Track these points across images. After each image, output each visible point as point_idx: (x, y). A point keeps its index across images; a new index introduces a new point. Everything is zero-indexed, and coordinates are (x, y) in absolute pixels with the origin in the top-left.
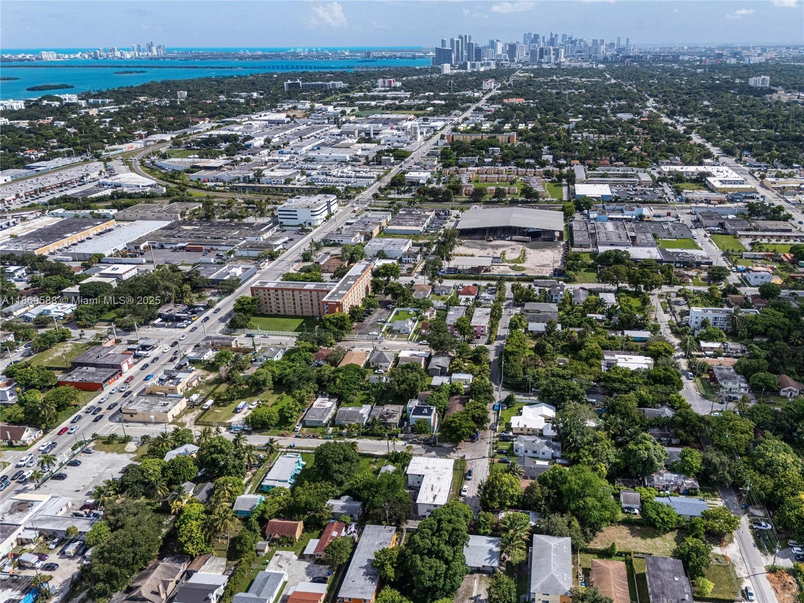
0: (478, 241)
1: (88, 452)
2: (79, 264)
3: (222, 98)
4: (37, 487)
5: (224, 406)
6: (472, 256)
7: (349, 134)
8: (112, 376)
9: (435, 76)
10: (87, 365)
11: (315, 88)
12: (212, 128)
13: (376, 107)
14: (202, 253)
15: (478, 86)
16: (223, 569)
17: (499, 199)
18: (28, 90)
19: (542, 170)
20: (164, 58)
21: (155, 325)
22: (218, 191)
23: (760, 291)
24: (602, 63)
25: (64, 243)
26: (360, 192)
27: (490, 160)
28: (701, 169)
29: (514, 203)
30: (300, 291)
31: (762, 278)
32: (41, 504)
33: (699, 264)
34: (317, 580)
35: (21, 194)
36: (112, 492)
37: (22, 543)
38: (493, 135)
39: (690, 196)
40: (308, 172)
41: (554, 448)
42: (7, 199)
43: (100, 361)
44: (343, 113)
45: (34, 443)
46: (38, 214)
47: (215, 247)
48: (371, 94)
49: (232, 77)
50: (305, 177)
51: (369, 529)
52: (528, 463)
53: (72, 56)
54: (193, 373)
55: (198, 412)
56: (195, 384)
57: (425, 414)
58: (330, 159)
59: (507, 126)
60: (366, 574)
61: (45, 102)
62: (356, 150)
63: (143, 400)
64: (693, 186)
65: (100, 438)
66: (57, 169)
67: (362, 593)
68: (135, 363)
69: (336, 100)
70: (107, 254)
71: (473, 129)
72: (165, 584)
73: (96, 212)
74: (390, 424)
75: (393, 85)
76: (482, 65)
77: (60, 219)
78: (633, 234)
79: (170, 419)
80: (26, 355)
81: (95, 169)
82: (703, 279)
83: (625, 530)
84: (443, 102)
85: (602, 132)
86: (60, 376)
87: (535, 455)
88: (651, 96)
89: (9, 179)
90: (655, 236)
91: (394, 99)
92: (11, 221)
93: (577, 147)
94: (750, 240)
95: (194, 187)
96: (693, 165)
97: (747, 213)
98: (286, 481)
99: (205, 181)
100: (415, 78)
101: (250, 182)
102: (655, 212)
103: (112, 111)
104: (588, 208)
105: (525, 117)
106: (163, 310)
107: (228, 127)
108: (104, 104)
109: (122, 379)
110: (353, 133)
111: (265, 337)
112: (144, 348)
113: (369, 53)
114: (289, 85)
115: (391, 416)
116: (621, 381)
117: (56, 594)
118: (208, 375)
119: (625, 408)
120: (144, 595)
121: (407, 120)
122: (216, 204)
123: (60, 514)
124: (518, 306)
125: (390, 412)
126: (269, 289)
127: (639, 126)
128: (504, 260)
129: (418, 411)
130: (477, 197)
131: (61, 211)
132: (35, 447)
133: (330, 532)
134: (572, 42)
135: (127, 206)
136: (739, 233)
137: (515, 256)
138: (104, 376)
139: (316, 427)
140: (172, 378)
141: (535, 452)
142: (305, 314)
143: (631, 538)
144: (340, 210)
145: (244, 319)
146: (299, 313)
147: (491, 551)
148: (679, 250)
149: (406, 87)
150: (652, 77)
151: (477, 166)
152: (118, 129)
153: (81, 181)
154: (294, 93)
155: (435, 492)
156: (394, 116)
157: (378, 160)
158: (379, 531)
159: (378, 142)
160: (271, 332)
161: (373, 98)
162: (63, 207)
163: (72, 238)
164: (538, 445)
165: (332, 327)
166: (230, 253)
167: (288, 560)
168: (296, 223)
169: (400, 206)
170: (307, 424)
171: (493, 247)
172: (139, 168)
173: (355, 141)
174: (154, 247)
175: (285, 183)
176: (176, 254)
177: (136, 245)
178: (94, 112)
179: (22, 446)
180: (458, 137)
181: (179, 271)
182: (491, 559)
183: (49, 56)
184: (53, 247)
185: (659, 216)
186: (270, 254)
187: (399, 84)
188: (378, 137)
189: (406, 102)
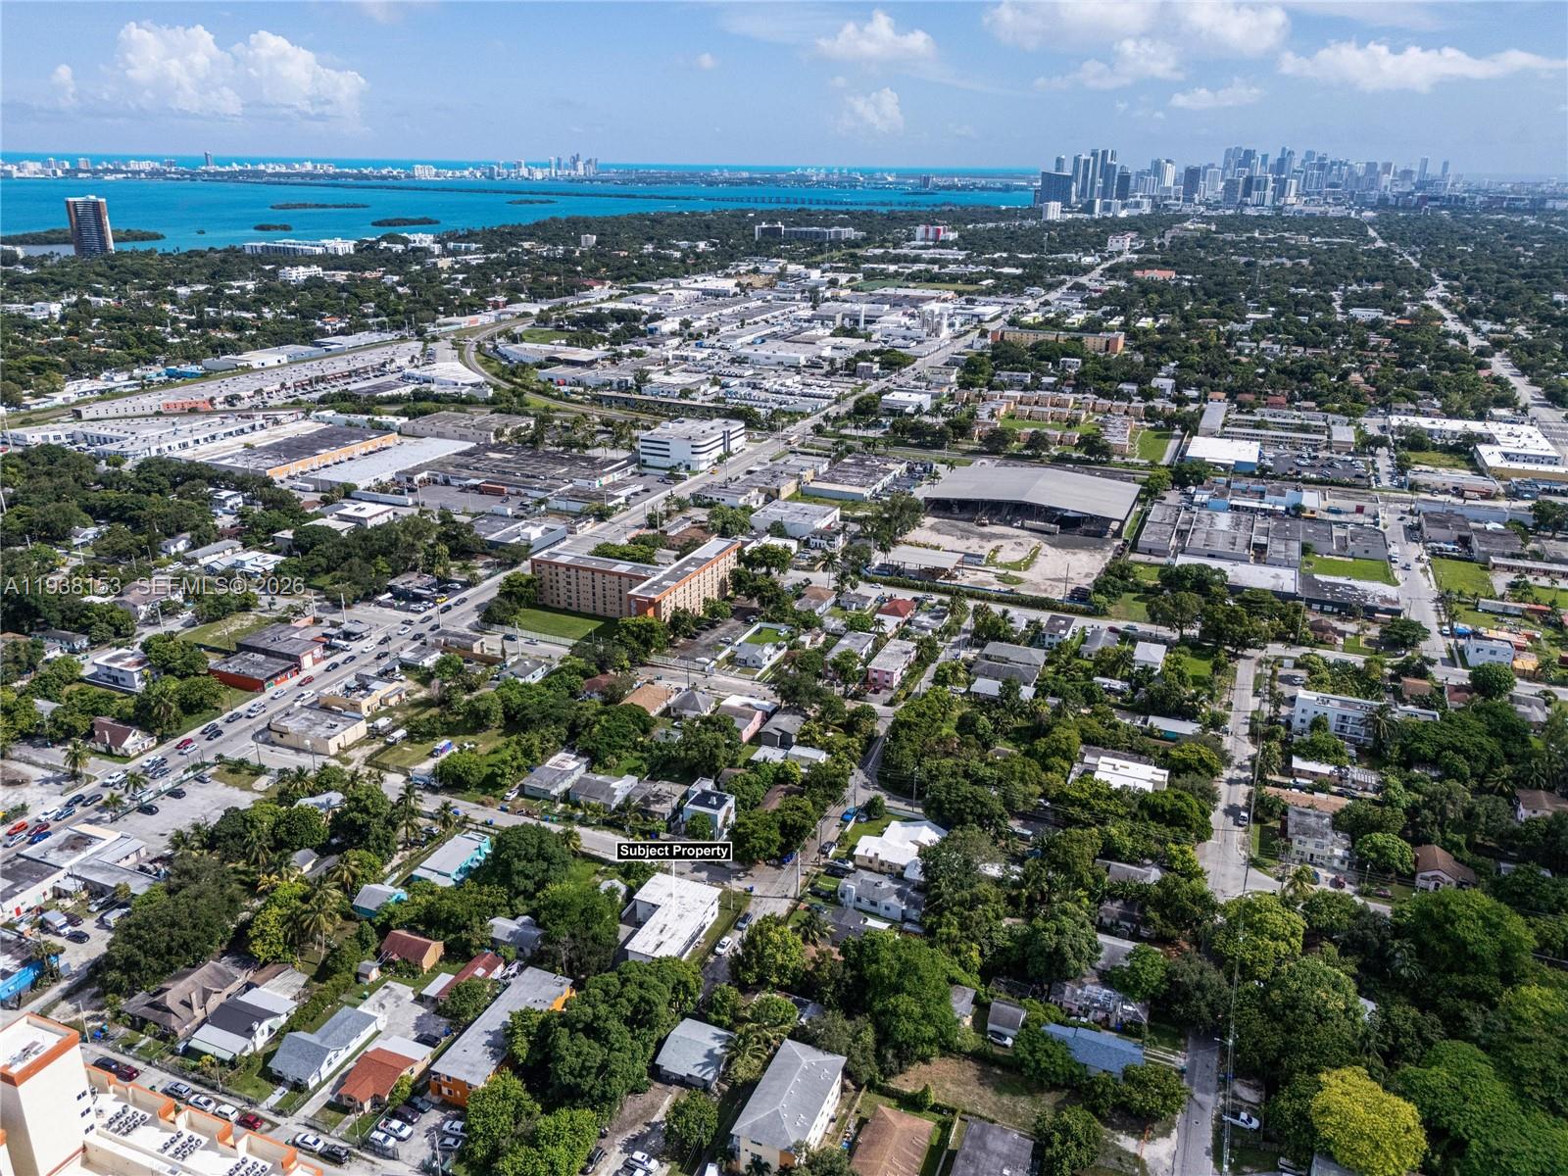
0: (961, 524)
1: (201, 780)
2: (317, 497)
3: (649, 248)
4: (114, 820)
5: (421, 743)
6: (937, 548)
7: (824, 320)
8: (282, 672)
9: (1030, 223)
10: (257, 650)
11: (803, 238)
12: (610, 298)
13: (897, 274)
14: (500, 498)
15: (1098, 244)
16: (295, 991)
17: (1035, 450)
18: (374, 224)
19: (1142, 405)
20: (591, 181)
21: (379, 604)
22: (573, 401)
23: (1471, 677)
24: (1373, 208)
25: (313, 462)
26: (796, 421)
27: (1052, 380)
28: (1476, 427)
29: (1061, 461)
30: (604, 573)
31: (1493, 653)
32: (103, 844)
33: (1370, 612)
34: (423, 1040)
35: (289, 384)
36: (197, 844)
37: (59, 894)
38: (1077, 335)
39: (1422, 479)
40: (726, 380)
41: (910, 902)
42: (267, 389)
43: (275, 647)
44: (833, 283)
45: (141, 754)
46: (300, 415)
47: (523, 491)
48: (898, 251)
49: (680, 214)
50: (717, 388)
51: (531, 973)
52: (850, 920)
53: (458, 174)
54: (396, 684)
55: (377, 745)
56: (393, 701)
57: (712, 806)
58: (773, 361)
59: (1116, 321)
60: (489, 1044)
61: (384, 244)
62: (822, 349)
63: (306, 714)
64: (1446, 459)
65: (227, 763)
66: (357, 348)
67: (469, 1072)
68: (325, 658)
69: (831, 260)
70: (362, 486)
71: (1048, 322)
72: (206, 995)
73: (377, 418)
74: (652, 814)
75: (942, 236)
76: (1124, 207)
77: (323, 426)
78: (1263, 540)
79: (333, 750)
80: (189, 625)
81: (404, 353)
82: (1369, 642)
83: (971, 1070)
84: (1019, 271)
85: (1300, 343)
86: (213, 661)
87: (873, 909)
88: (1444, 276)
89: (285, 361)
90: (1306, 550)
91: (933, 261)
92: (257, 424)
93: (1233, 368)
94: (1510, 577)
95: (539, 392)
96: (1463, 417)
97: (1530, 522)
98: (448, 875)
99: (559, 384)
100: (991, 225)
101: (628, 389)
102: (1331, 502)
103: (474, 263)
104: (1199, 482)
105: (1161, 305)
106: (398, 582)
107: (634, 298)
108: (468, 252)
109: (297, 679)
110: (832, 319)
111: (531, 642)
112: (347, 636)
113: (927, 180)
114: (763, 230)
115: (659, 799)
116: (1084, 805)
117: (69, 977)
118: (419, 691)
119: (1066, 853)
120: (169, 1003)
121: (938, 299)
122: (557, 422)
123: (124, 864)
124: (977, 646)
125: (663, 793)
126: (557, 565)
127: (1386, 335)
128: (991, 561)
129: (703, 799)
130: (996, 444)
131: (329, 414)
132: (138, 761)
133: (475, 967)
134: (1322, 167)
135: (424, 413)
136: (1493, 560)
137: (1017, 556)
138: (271, 669)
139: (538, 799)
140: (364, 687)
141: (874, 904)
142: (609, 614)
143: (975, 1088)
144: (750, 449)
145: (506, 610)
146: (600, 611)
147: (710, 1054)
148: (1342, 580)
149: (963, 243)
150: (1464, 240)
151: (1026, 389)
152: (468, 292)
153: (381, 369)
154: (769, 244)
155: (664, 937)
156: (918, 293)
157: (851, 368)
158: (544, 982)
159: (868, 338)
160: (544, 637)
161: (896, 260)
162: (333, 408)
163: (327, 455)
164: (881, 893)
165: (630, 640)
166: (541, 502)
167: (399, 998)
168: (668, 464)
169: (849, 450)
170: (527, 791)
171: (983, 536)
172: (472, 354)
173: (828, 332)
174: (435, 482)
175: (680, 396)
176: (464, 496)
177: (408, 475)
178: (444, 263)
179: (122, 756)
180: (1013, 334)
181: (454, 522)
182: (705, 1065)
183: (424, 173)
184: (296, 467)
185: (1338, 512)
186: (598, 509)
187: (953, 236)
188: (870, 327)
189: (952, 268)
